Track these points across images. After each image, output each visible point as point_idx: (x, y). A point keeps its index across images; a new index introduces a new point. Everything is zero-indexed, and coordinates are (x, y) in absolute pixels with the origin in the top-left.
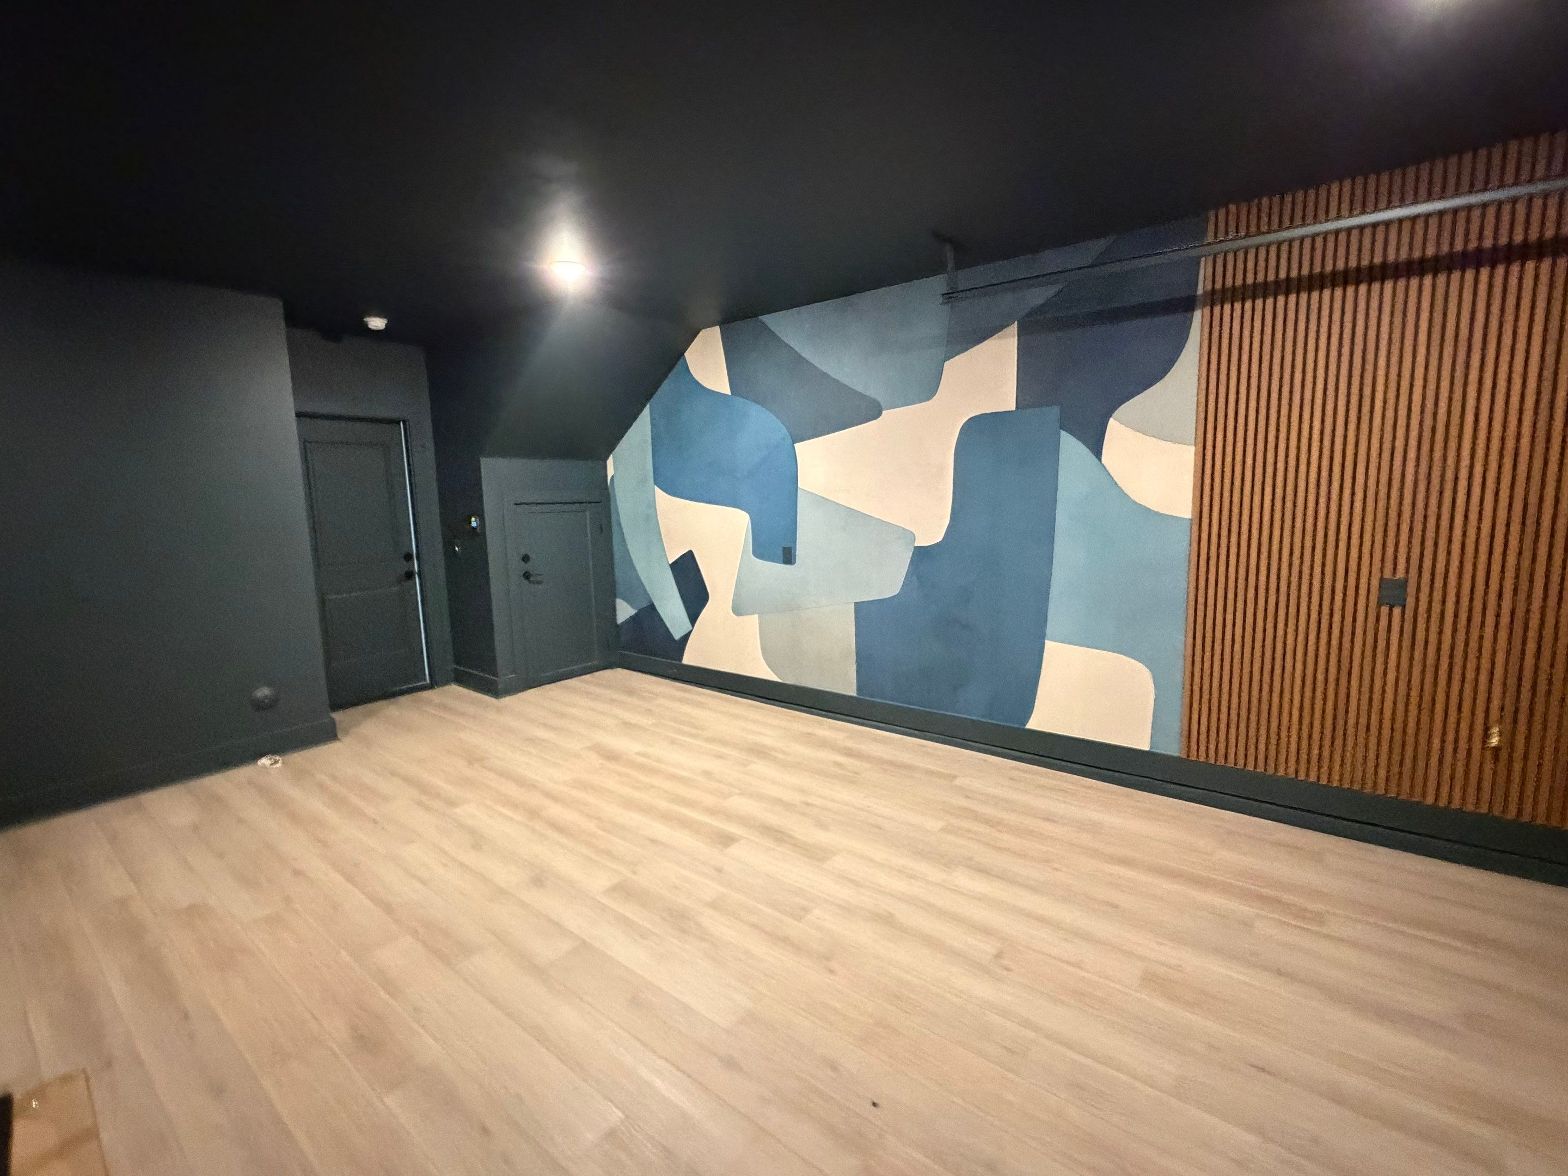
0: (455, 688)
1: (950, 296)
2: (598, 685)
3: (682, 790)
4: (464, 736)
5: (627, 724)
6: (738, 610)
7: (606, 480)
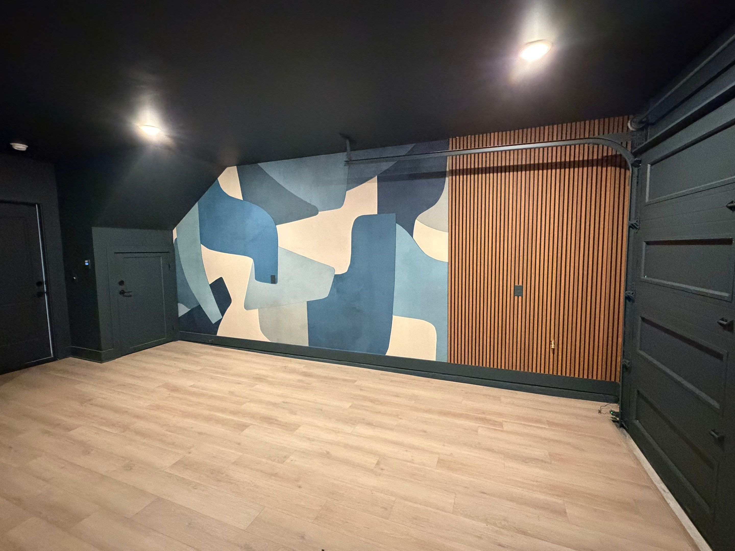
0: (71, 359)
1: (349, 162)
2: (165, 350)
3: (217, 403)
4: (77, 387)
5: (184, 371)
6: (247, 307)
7: (173, 240)
